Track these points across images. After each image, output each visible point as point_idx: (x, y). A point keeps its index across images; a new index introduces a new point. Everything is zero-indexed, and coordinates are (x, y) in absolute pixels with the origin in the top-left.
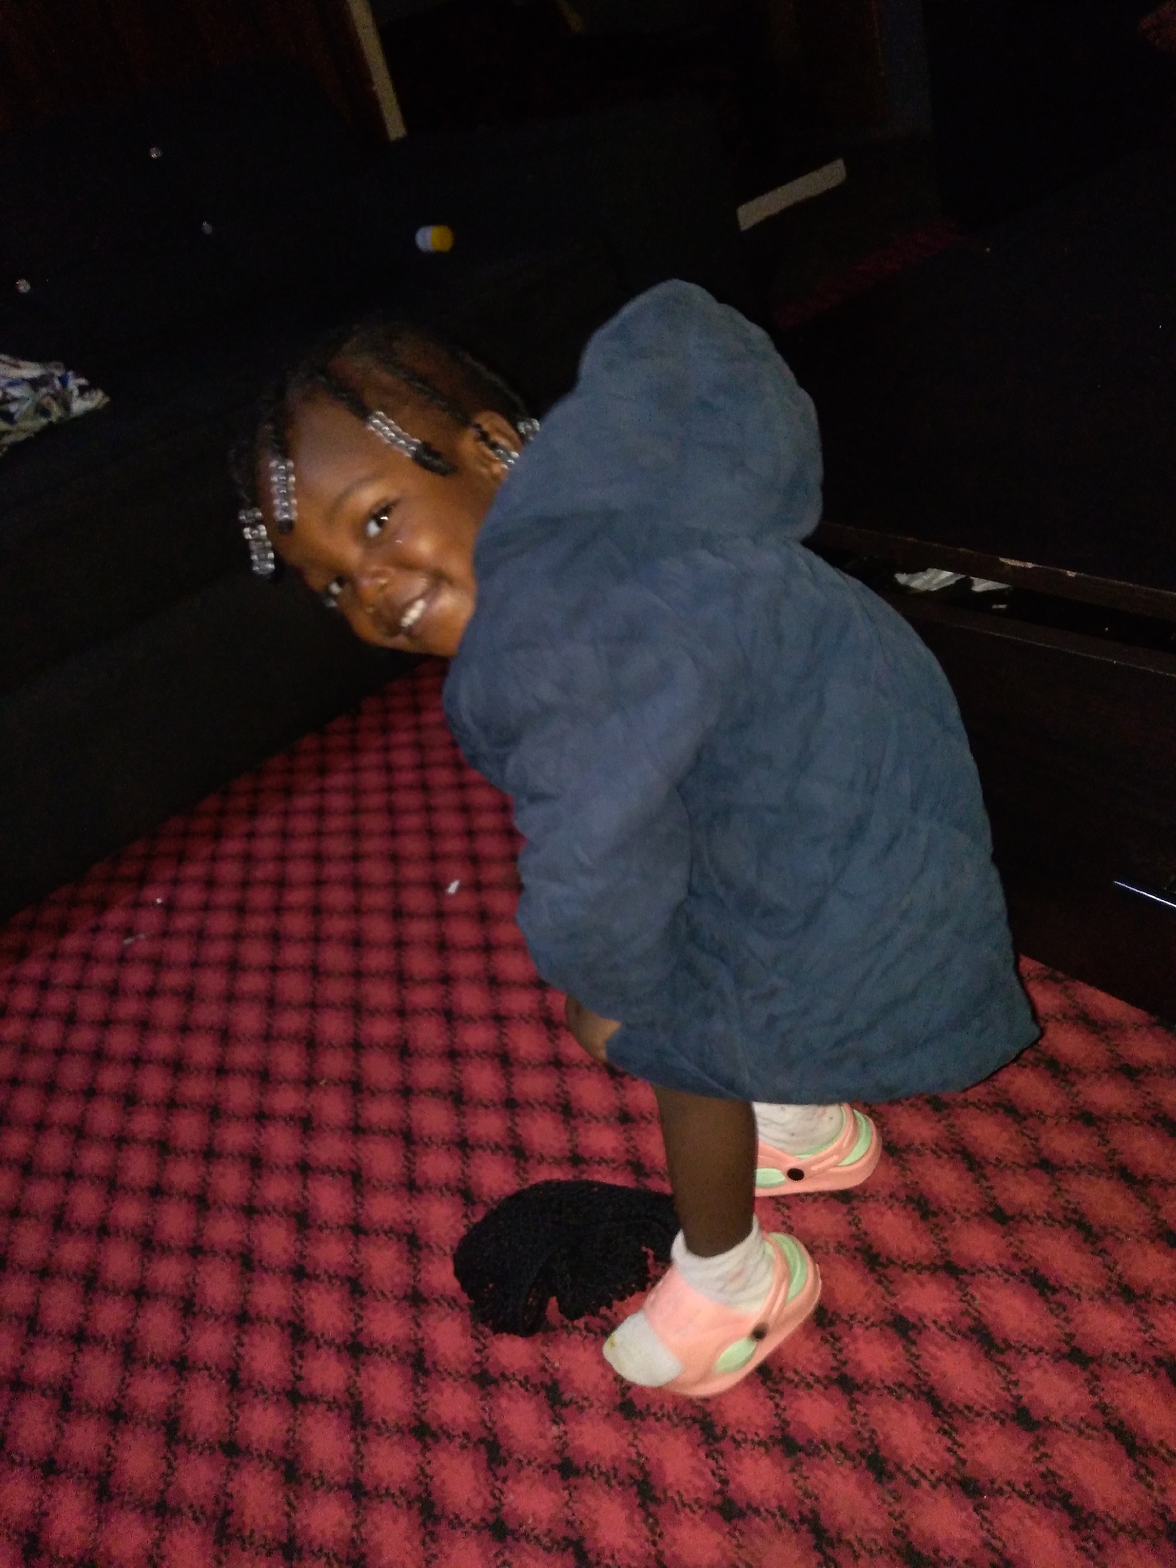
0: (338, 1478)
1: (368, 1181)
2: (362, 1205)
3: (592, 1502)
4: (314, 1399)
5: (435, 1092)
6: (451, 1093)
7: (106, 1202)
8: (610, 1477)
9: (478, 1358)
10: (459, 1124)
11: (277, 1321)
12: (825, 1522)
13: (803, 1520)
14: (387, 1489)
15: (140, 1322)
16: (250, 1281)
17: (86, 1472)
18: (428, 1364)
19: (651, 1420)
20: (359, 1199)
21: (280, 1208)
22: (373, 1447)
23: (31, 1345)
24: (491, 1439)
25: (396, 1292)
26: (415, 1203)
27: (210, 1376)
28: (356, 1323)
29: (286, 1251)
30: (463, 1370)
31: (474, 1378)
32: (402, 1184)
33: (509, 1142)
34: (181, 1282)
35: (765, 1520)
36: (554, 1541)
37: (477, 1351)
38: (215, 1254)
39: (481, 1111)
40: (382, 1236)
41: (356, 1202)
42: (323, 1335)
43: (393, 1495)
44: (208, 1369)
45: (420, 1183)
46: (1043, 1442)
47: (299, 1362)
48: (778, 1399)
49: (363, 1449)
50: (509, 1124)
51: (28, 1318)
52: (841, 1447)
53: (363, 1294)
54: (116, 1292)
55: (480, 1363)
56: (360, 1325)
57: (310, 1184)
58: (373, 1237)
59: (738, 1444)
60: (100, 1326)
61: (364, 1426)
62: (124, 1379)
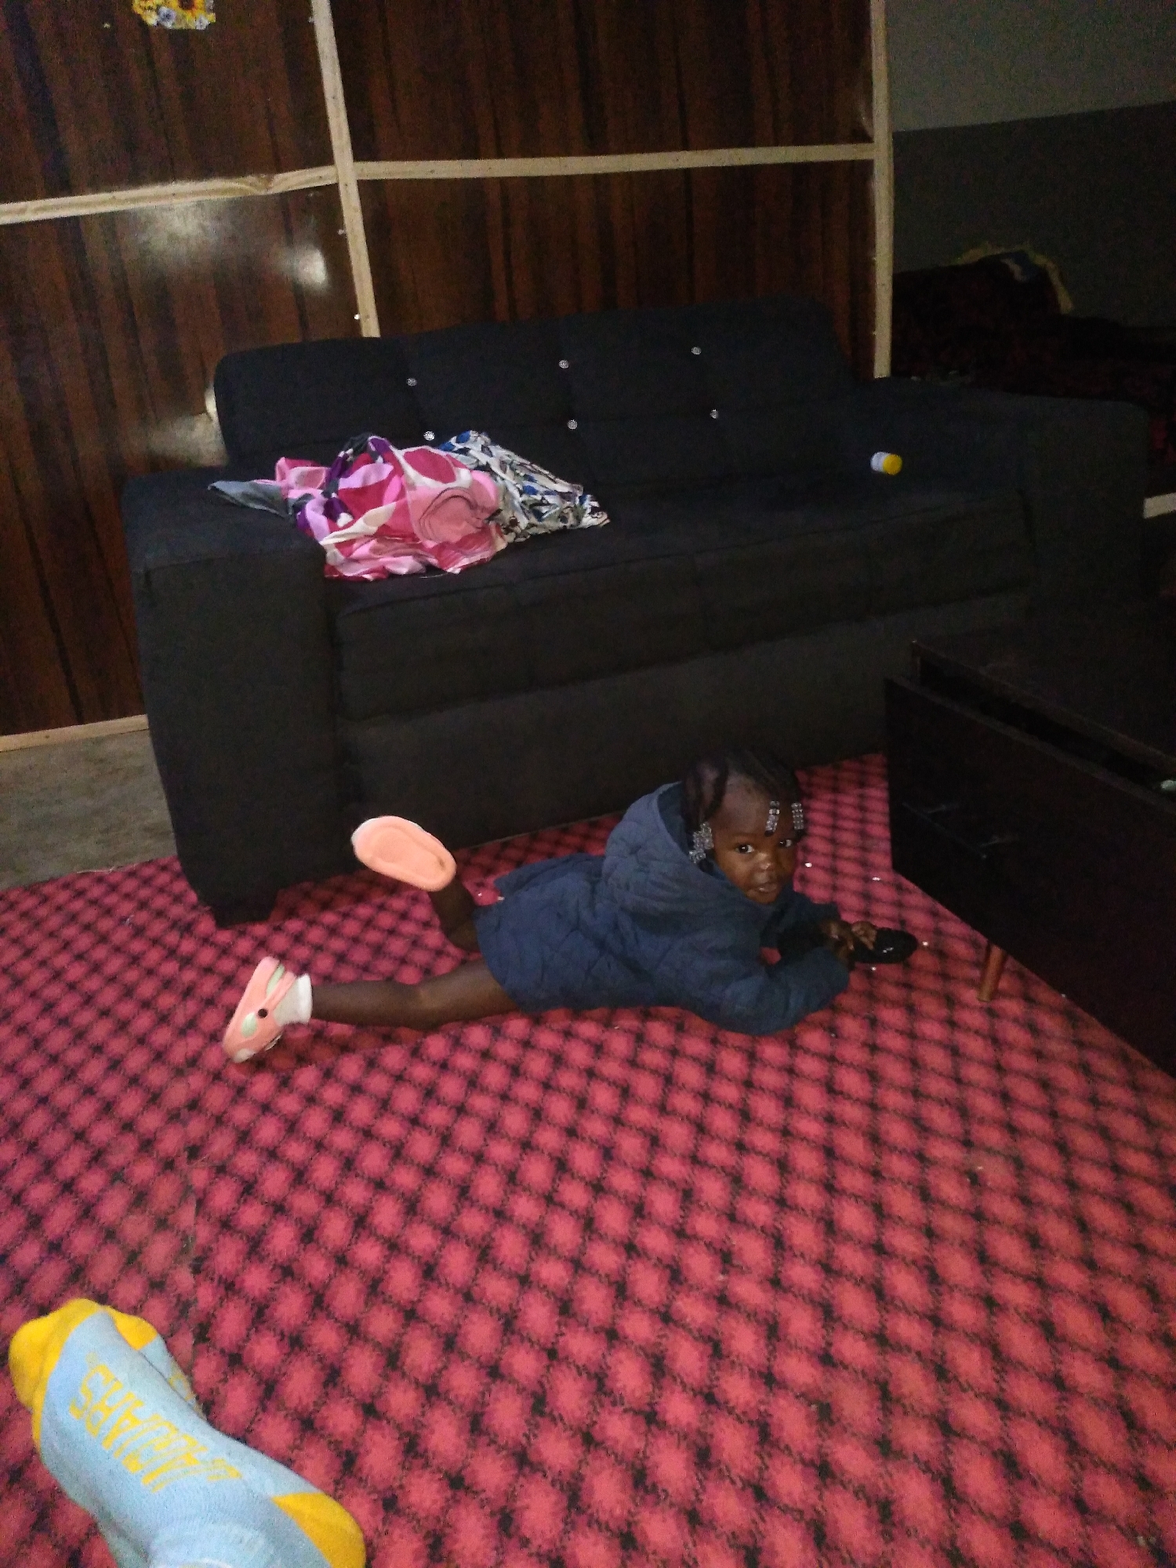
0: (567, 1254)
1: (633, 1096)
2: (625, 1109)
3: (733, 1323)
4: (562, 1206)
5: (695, 1059)
6: (706, 1063)
7: (451, 1051)
8: (752, 1316)
9: (681, 1221)
10: (706, 1084)
11: (550, 1154)
12: (891, 1388)
13: (876, 1382)
14: (597, 1271)
15: (456, 1126)
16: (537, 1126)
17: (403, 1194)
18: (645, 1212)
19: (790, 1296)
20: (624, 1103)
21: (568, 1090)
22: (595, 1245)
23: (382, 1115)
24: (675, 1267)
25: (634, 1166)
26: (662, 1119)
27: (497, 1170)
28: (602, 1174)
29: (566, 1116)
30: (668, 1224)
31: (674, 1230)
32: (656, 1105)
33: (740, 1106)
34: (491, 1112)
35: (850, 1373)
36: (702, 1336)
37: (681, 1217)
38: (517, 1102)
39: (725, 1081)
40: (634, 1130)
41: (621, 1105)
42: (578, 1172)
43: (600, 1275)
44: (497, 1166)
45: (669, 1108)
46: (1066, 1400)
47: (557, 1181)
48: (884, 1313)
49: (587, 1244)
50: (744, 1096)
51: (383, 1099)
52: (919, 1354)
53: (611, 1158)
54: (445, 1104)
55: (681, 1225)
56: (604, 1175)
57: (591, 1083)
58: (627, 1129)
59: (846, 1327)
60: (430, 1119)
61: (592, 1232)
62: (439, 1153)
